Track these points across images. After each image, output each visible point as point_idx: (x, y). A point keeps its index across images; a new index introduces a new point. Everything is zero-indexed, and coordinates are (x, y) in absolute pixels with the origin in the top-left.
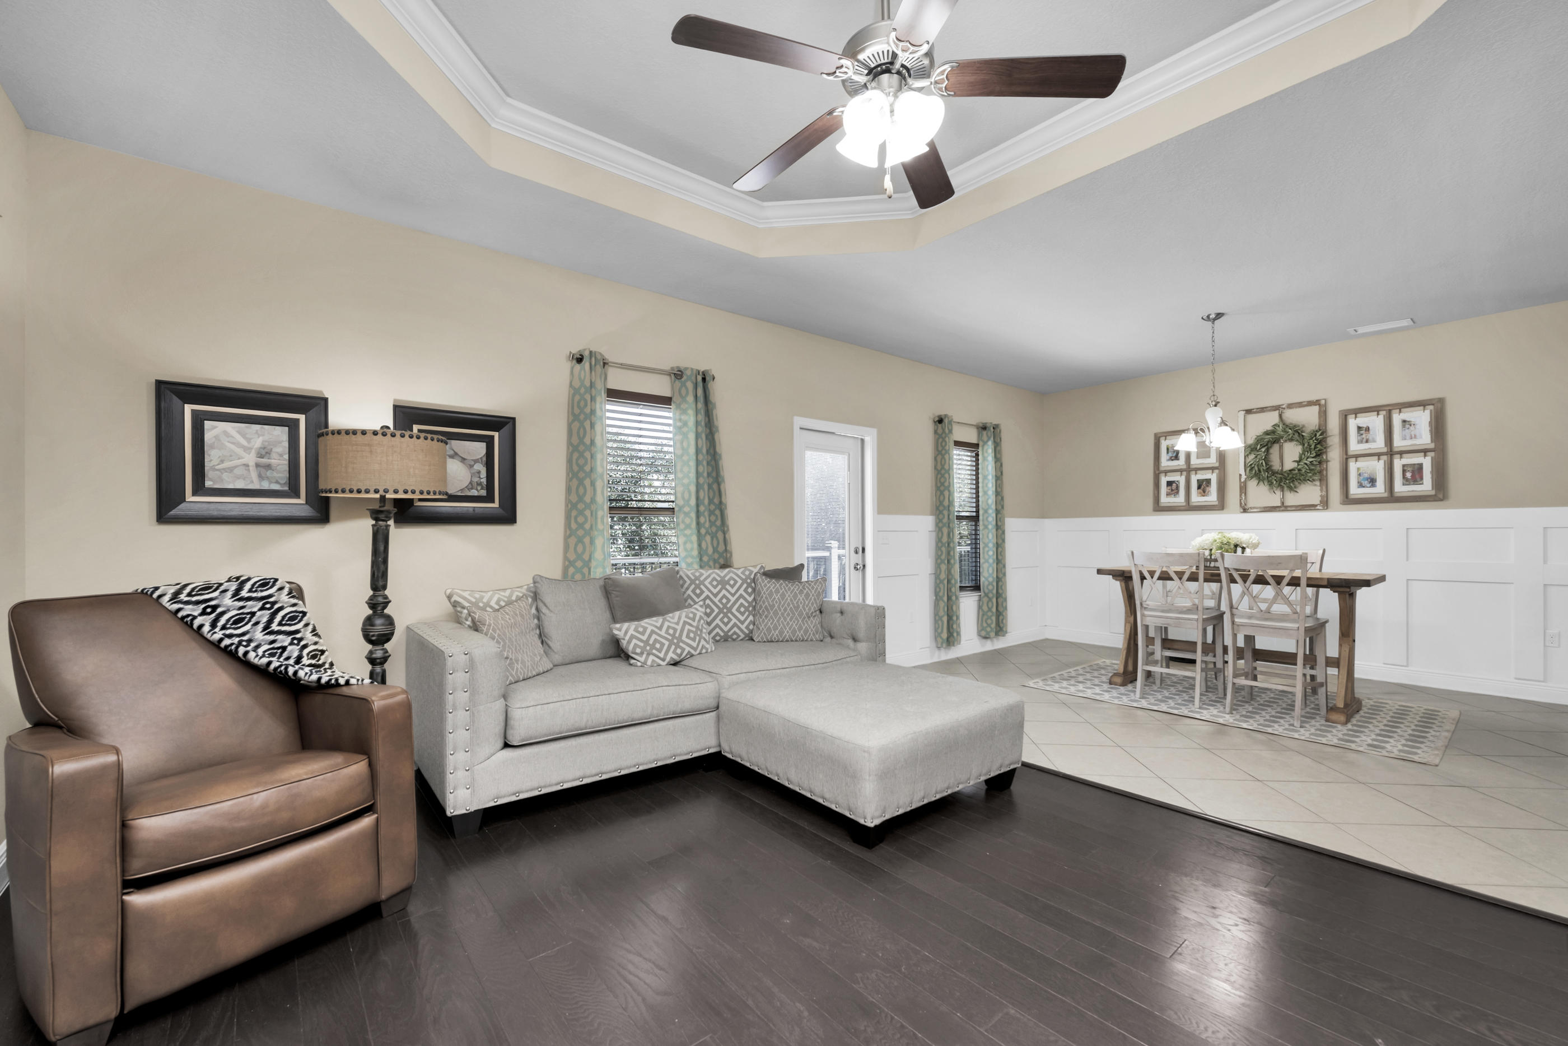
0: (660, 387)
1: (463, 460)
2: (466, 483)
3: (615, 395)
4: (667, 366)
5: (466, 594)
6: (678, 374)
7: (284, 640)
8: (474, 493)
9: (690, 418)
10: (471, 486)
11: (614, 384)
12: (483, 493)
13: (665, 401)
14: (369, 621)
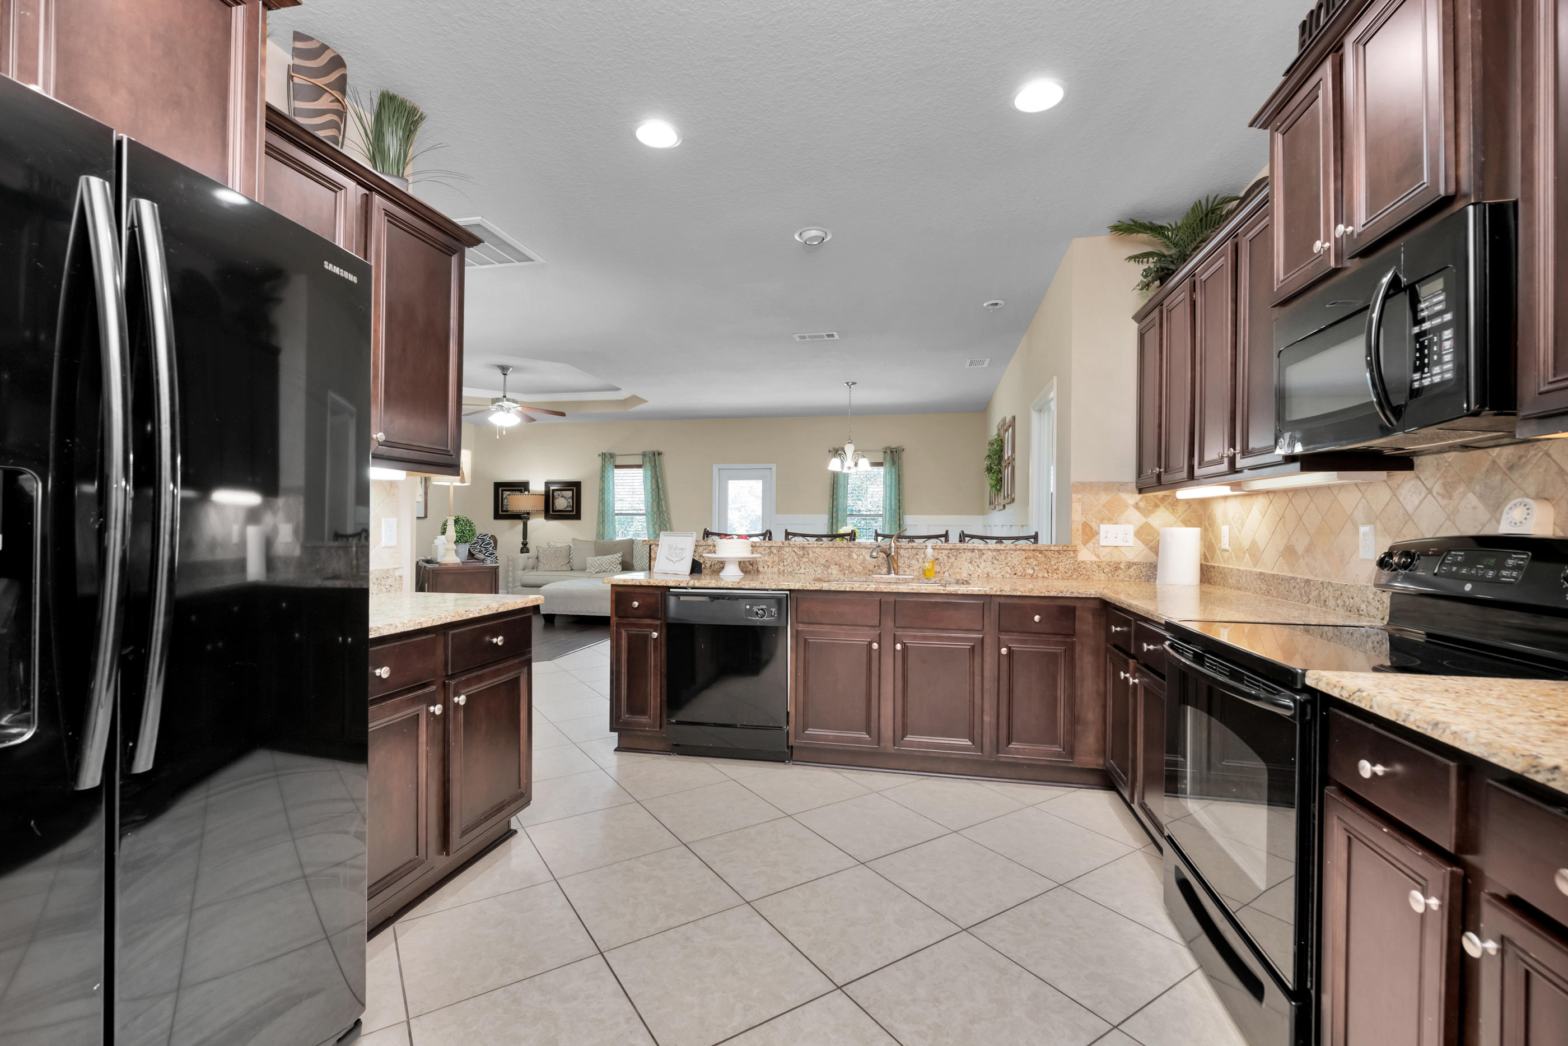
0: (638, 461)
1: (565, 498)
2: (566, 506)
3: (617, 467)
4: (641, 453)
5: (552, 543)
6: (644, 455)
7: (483, 549)
8: (568, 509)
9: (649, 473)
10: (567, 507)
11: (617, 464)
12: (571, 509)
13: (639, 466)
14: (522, 549)
